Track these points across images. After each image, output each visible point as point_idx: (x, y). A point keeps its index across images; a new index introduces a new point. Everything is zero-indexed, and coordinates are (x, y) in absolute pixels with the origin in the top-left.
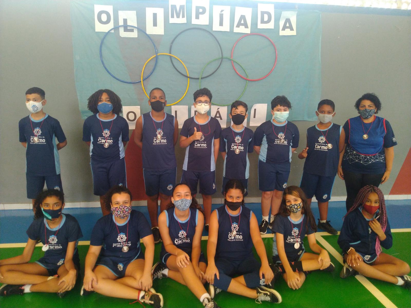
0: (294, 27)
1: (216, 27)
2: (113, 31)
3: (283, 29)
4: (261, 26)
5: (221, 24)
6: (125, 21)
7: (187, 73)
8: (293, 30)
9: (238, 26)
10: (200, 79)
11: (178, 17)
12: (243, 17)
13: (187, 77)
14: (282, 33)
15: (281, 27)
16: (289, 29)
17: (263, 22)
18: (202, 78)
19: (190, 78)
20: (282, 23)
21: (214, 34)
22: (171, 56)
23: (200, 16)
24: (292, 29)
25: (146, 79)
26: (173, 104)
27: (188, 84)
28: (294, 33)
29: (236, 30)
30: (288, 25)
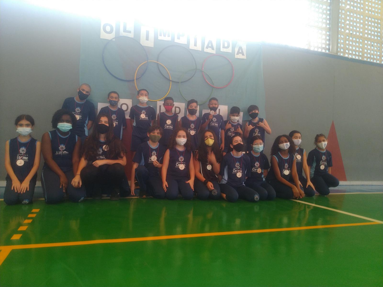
0: (245, 54)
1: (192, 47)
2: (114, 40)
3: (238, 54)
4: (222, 50)
5: (195, 45)
7: (169, 77)
8: (244, 55)
9: (207, 48)
10: (180, 83)
11: (165, 36)
12: (210, 42)
13: (170, 80)
14: (237, 56)
15: (236, 53)
16: (241, 54)
17: (224, 47)
18: (181, 82)
19: (173, 81)
20: (236, 50)
21: (190, 51)
22: (158, 64)
23: (181, 37)
24: (243, 55)
25: (138, 79)
26: (158, 100)
27: (171, 86)
28: (244, 57)
29: (206, 50)
30: (240, 51)
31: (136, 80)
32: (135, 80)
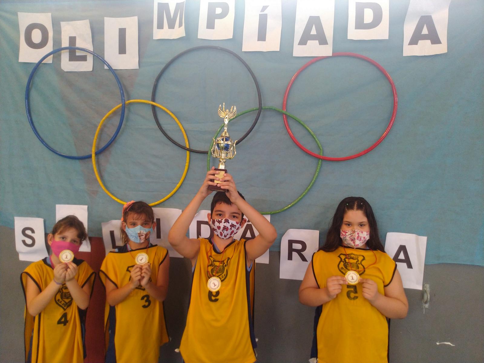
0: (443, 35)
1: (250, 44)
3: (414, 41)
5: (262, 36)
6: (72, 40)
7: (184, 140)
8: (440, 43)
11: (171, 26)
13: (184, 148)
14: (409, 51)
16: (428, 42)
17: (360, 25)
19: (191, 151)
20: (409, 30)
21: (244, 58)
23: (217, 21)
24: (435, 40)
25: (103, 151)
26: (152, 204)
27: (187, 164)
28: (442, 49)
30: (425, 31)
31: (97, 154)
32: (93, 155)
